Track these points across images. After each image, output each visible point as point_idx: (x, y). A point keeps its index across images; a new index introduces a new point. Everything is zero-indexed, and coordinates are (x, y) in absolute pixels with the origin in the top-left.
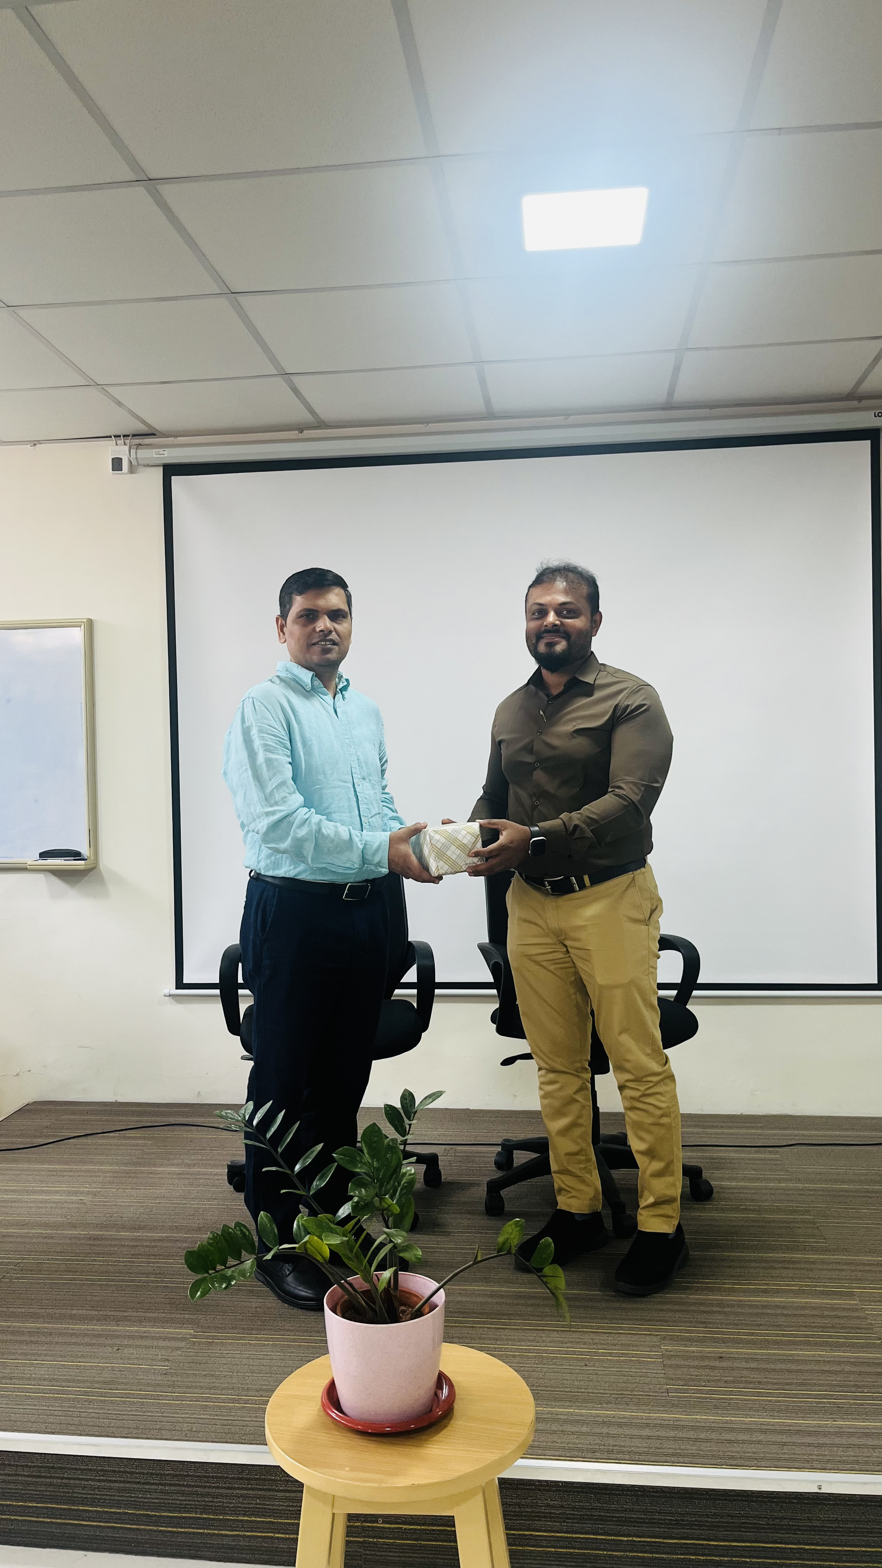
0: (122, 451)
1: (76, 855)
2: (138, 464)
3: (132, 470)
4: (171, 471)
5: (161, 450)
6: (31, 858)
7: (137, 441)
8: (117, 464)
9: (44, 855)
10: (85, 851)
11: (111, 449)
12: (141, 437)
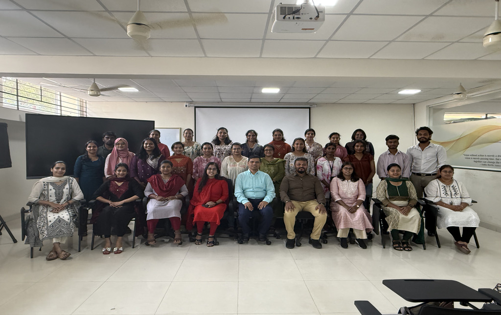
0: (188, 104)
3: (189, 107)
4: (195, 107)
5: (195, 104)
8: (186, 106)
11: (185, 104)
12: (191, 102)
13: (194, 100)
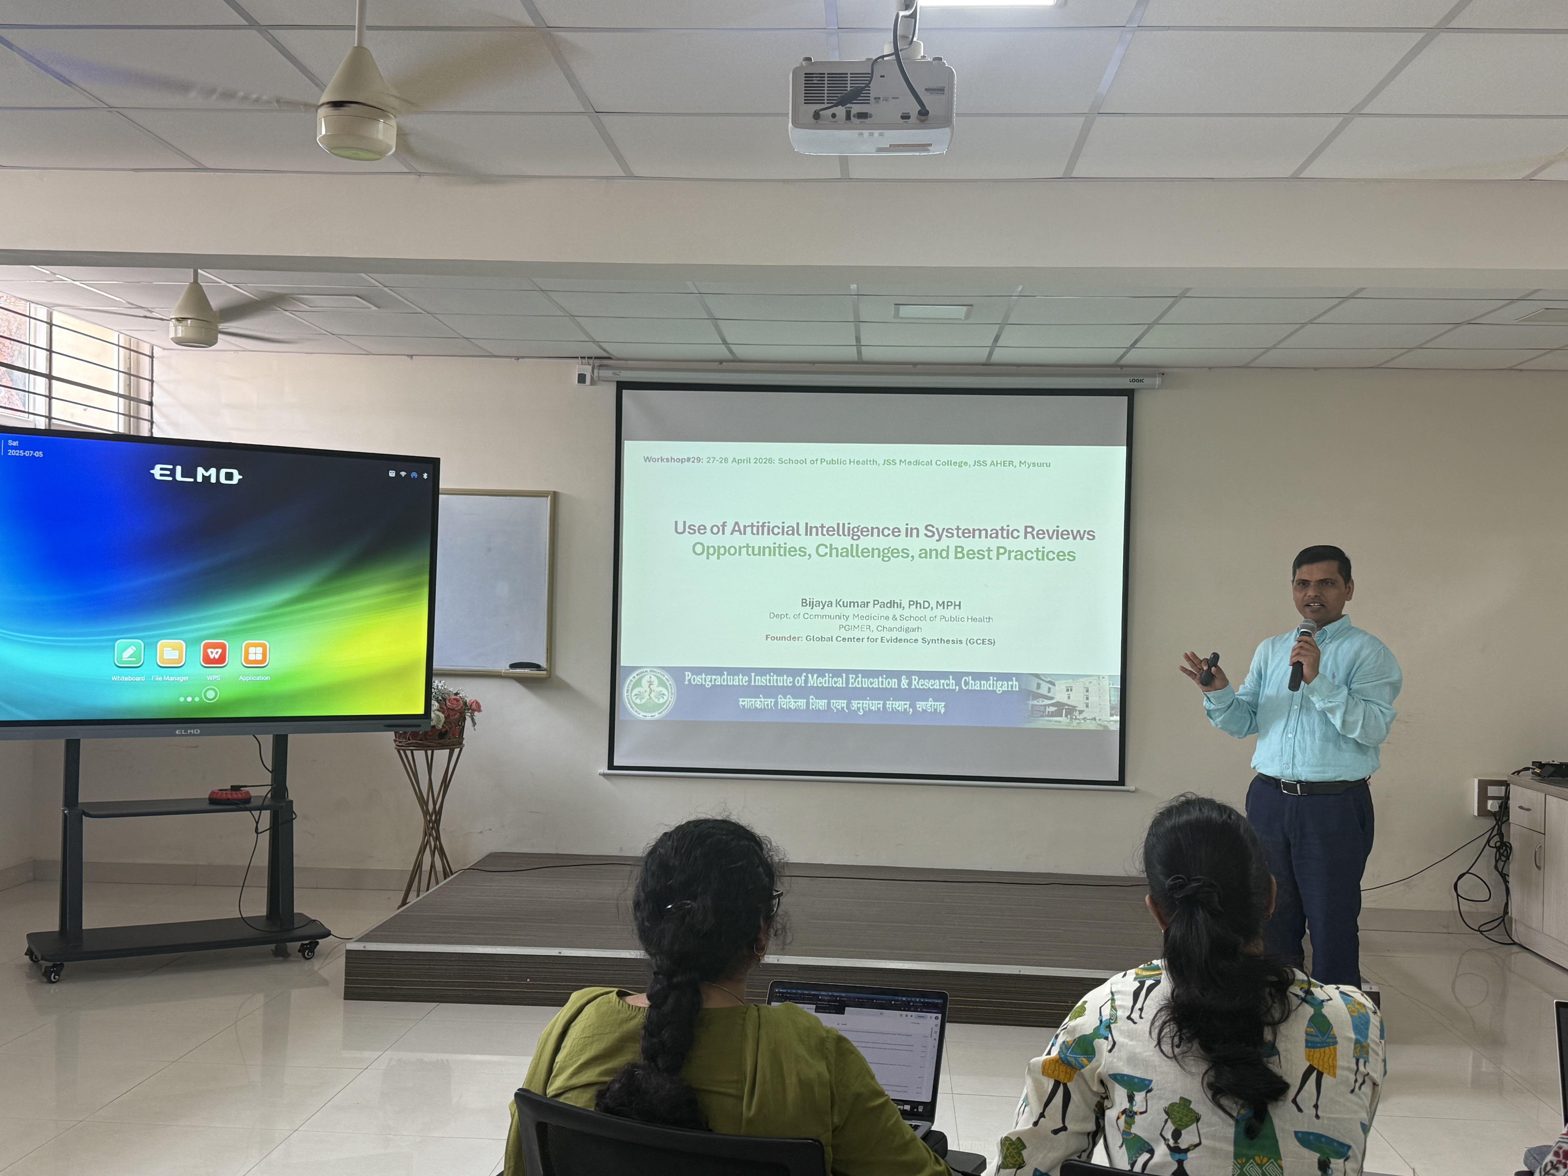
0: (587, 370)
1: (537, 667)
2: (599, 380)
3: (593, 382)
4: (622, 386)
5: (618, 371)
6: (503, 667)
7: (598, 362)
8: (582, 378)
9: (513, 666)
10: (543, 663)
11: (577, 367)
12: (602, 360)
13: (614, 349)
